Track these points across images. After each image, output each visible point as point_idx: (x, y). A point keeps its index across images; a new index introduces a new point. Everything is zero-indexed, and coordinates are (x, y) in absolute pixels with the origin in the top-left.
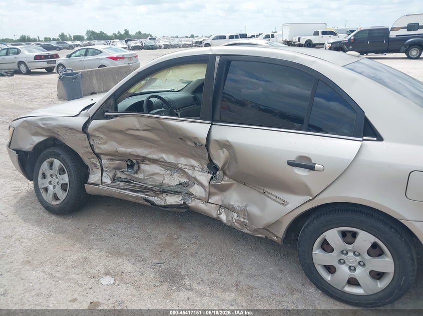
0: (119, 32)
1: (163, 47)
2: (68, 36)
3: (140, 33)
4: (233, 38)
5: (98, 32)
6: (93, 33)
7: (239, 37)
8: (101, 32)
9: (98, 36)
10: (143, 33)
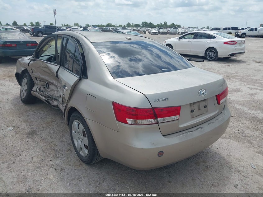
0: (161, 23)
1: (180, 33)
2: (132, 24)
3: (173, 24)
4: (226, 30)
5: (149, 23)
6: (146, 23)
7: (231, 29)
8: (150, 23)
9: (148, 25)
10: (175, 24)
